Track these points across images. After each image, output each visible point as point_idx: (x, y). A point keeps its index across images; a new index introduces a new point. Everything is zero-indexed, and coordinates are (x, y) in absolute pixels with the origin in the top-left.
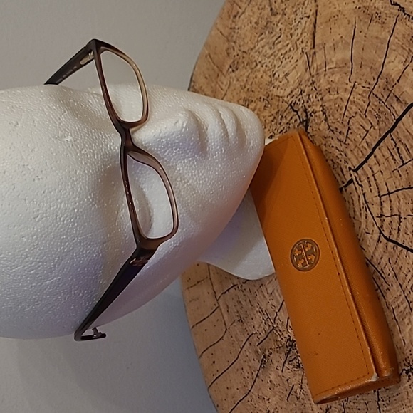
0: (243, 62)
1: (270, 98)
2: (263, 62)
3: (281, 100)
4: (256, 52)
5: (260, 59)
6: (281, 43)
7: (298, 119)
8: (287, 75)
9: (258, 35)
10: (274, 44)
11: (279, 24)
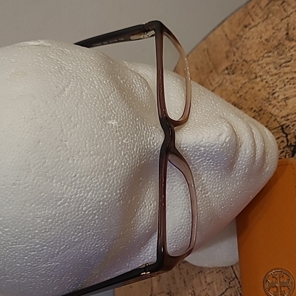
0: (242, 70)
1: (262, 112)
2: (264, 77)
3: (273, 118)
4: (259, 65)
5: (261, 74)
6: (289, 68)
7: (286, 141)
8: (287, 98)
9: (265, 52)
10: (281, 66)
11: (292, 50)
